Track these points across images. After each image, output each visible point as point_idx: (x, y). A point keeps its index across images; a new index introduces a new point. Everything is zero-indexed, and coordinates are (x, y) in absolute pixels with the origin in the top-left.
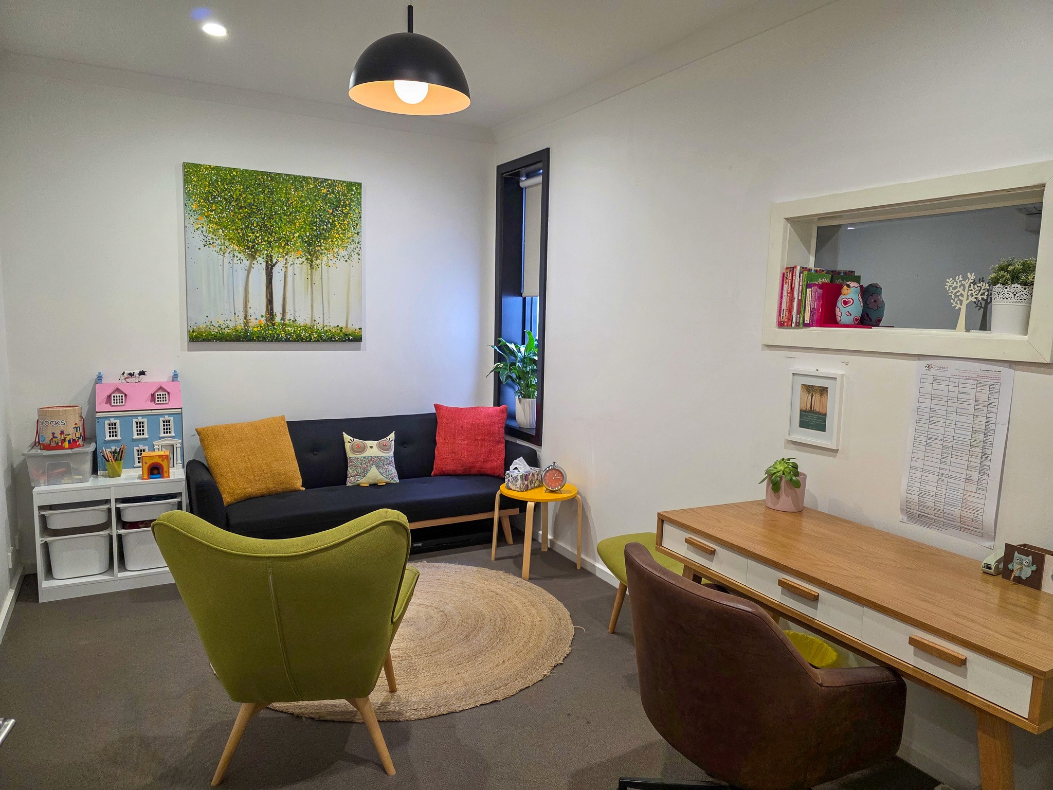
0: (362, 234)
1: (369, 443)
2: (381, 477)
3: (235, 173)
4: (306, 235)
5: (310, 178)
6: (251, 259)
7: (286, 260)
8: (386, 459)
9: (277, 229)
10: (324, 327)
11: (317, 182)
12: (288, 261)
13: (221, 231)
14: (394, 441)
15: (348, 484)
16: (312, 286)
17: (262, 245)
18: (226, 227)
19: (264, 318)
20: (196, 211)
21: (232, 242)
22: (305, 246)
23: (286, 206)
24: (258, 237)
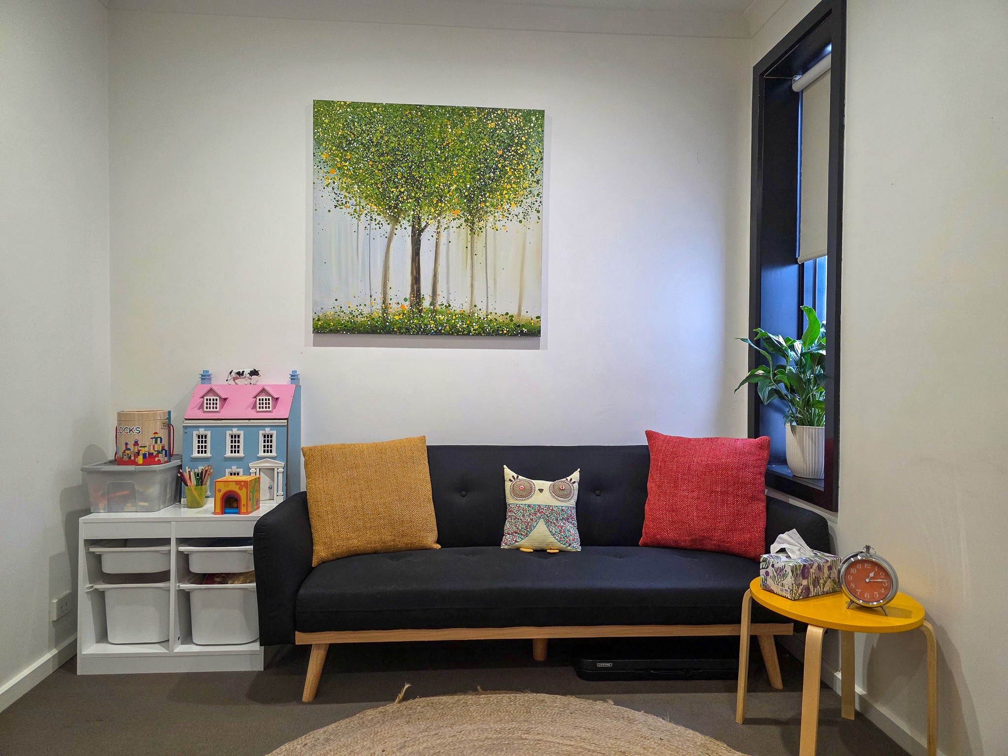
0: (545, 181)
1: (538, 484)
2: (552, 539)
3: (375, 110)
4: (466, 187)
5: (473, 109)
6: (393, 222)
7: (439, 222)
8: (563, 510)
9: (428, 180)
10: (487, 315)
11: (483, 114)
12: (441, 224)
13: (356, 186)
14: (579, 484)
15: (503, 546)
16: (472, 259)
17: (408, 203)
18: (363, 182)
19: (408, 303)
20: (327, 162)
21: (370, 200)
22: (464, 203)
23: (440, 149)
24: (403, 193)
